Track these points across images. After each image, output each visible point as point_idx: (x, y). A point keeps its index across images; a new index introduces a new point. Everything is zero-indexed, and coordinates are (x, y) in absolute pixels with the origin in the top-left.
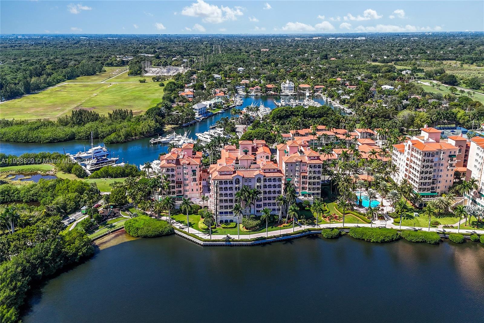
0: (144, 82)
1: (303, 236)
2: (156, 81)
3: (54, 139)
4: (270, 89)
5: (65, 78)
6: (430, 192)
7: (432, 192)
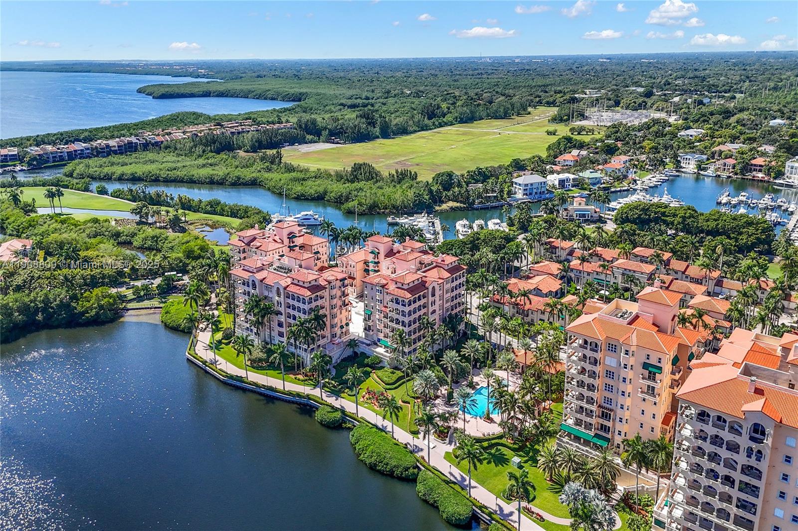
0: (554, 134)
1: (293, 402)
2: (576, 133)
3: (303, 195)
4: (758, 168)
5: (456, 121)
6: (592, 433)
7: (596, 436)
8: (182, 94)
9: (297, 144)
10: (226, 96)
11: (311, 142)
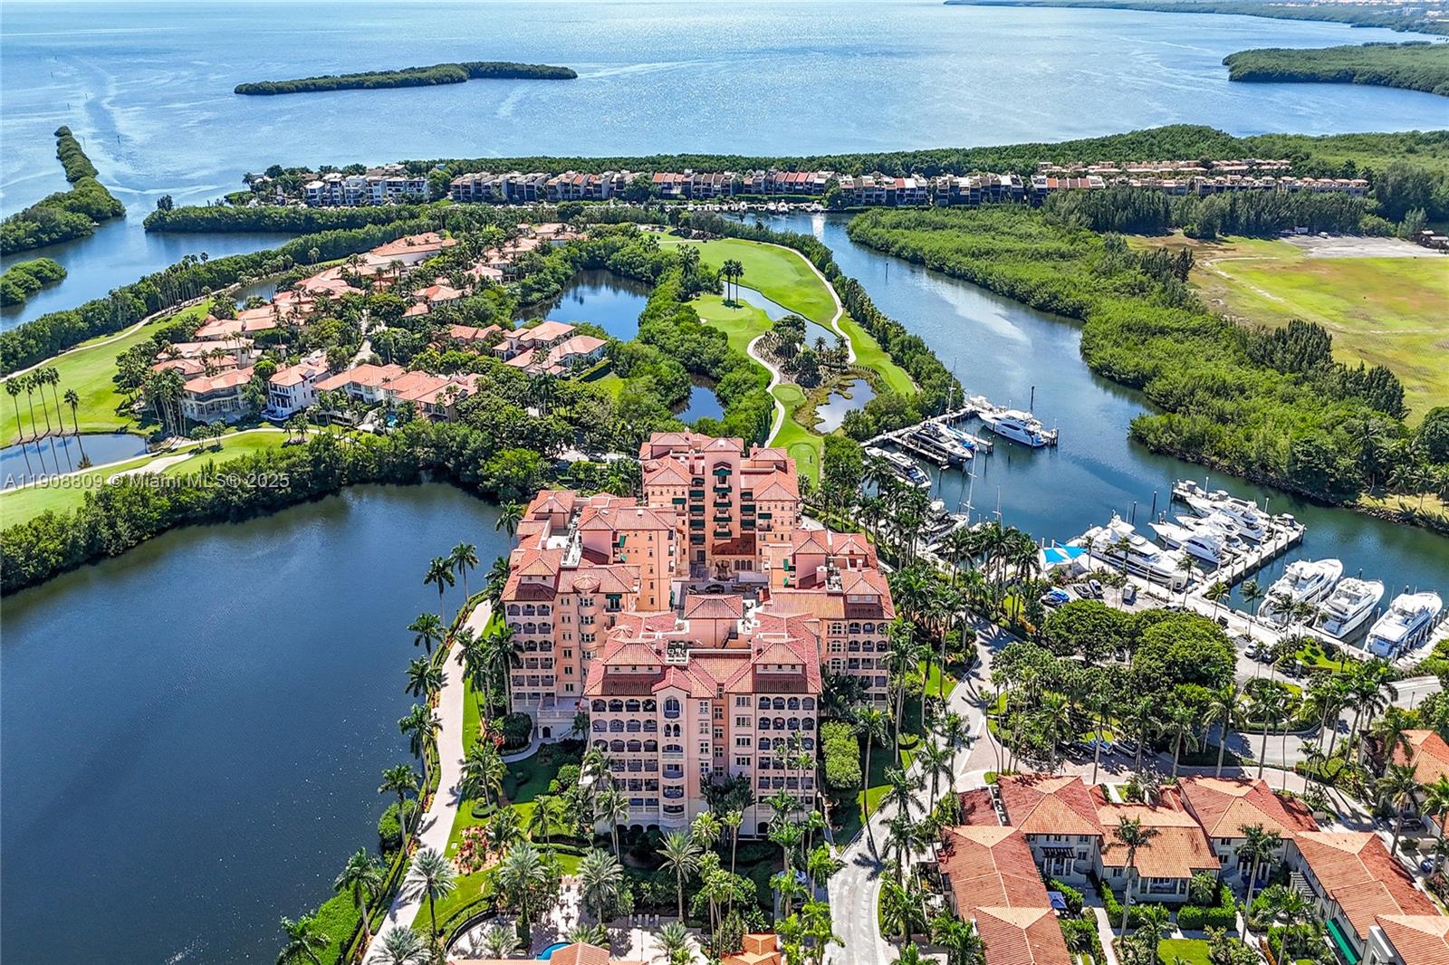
8: (1291, 74)
9: (1324, 233)
10: (1386, 85)
11: (1374, 232)
